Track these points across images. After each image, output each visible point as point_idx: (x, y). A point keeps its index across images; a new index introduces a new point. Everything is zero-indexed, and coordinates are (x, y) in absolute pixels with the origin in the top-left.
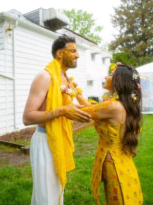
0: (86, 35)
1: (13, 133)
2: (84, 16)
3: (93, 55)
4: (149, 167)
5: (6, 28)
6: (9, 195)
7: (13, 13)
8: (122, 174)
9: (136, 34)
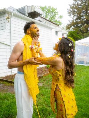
0: (53, 21)
1: (10, 75)
2: (52, 10)
3: (57, 32)
4: (86, 95)
5: (7, 17)
6: (7, 108)
7: (10, 8)
8: (65, 96)
9: (82, 20)
